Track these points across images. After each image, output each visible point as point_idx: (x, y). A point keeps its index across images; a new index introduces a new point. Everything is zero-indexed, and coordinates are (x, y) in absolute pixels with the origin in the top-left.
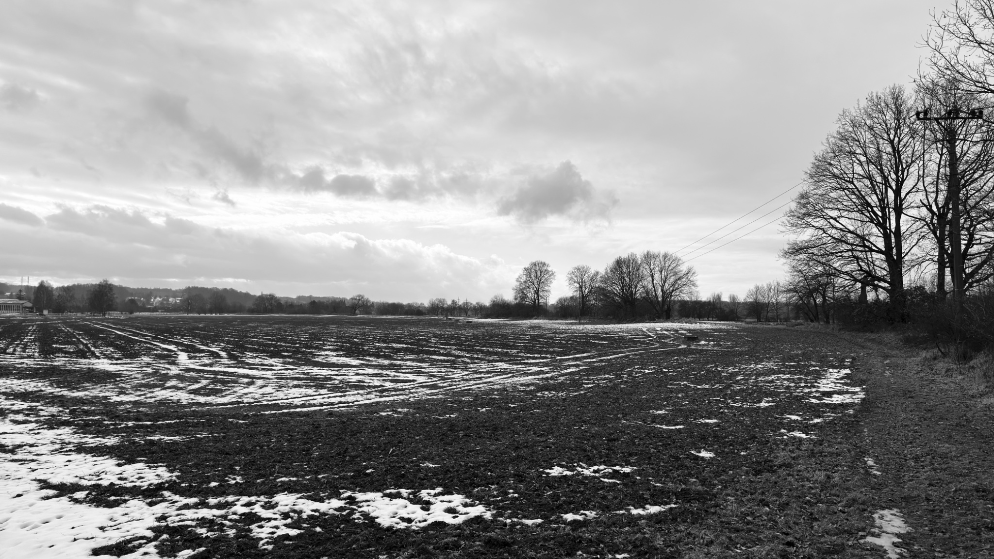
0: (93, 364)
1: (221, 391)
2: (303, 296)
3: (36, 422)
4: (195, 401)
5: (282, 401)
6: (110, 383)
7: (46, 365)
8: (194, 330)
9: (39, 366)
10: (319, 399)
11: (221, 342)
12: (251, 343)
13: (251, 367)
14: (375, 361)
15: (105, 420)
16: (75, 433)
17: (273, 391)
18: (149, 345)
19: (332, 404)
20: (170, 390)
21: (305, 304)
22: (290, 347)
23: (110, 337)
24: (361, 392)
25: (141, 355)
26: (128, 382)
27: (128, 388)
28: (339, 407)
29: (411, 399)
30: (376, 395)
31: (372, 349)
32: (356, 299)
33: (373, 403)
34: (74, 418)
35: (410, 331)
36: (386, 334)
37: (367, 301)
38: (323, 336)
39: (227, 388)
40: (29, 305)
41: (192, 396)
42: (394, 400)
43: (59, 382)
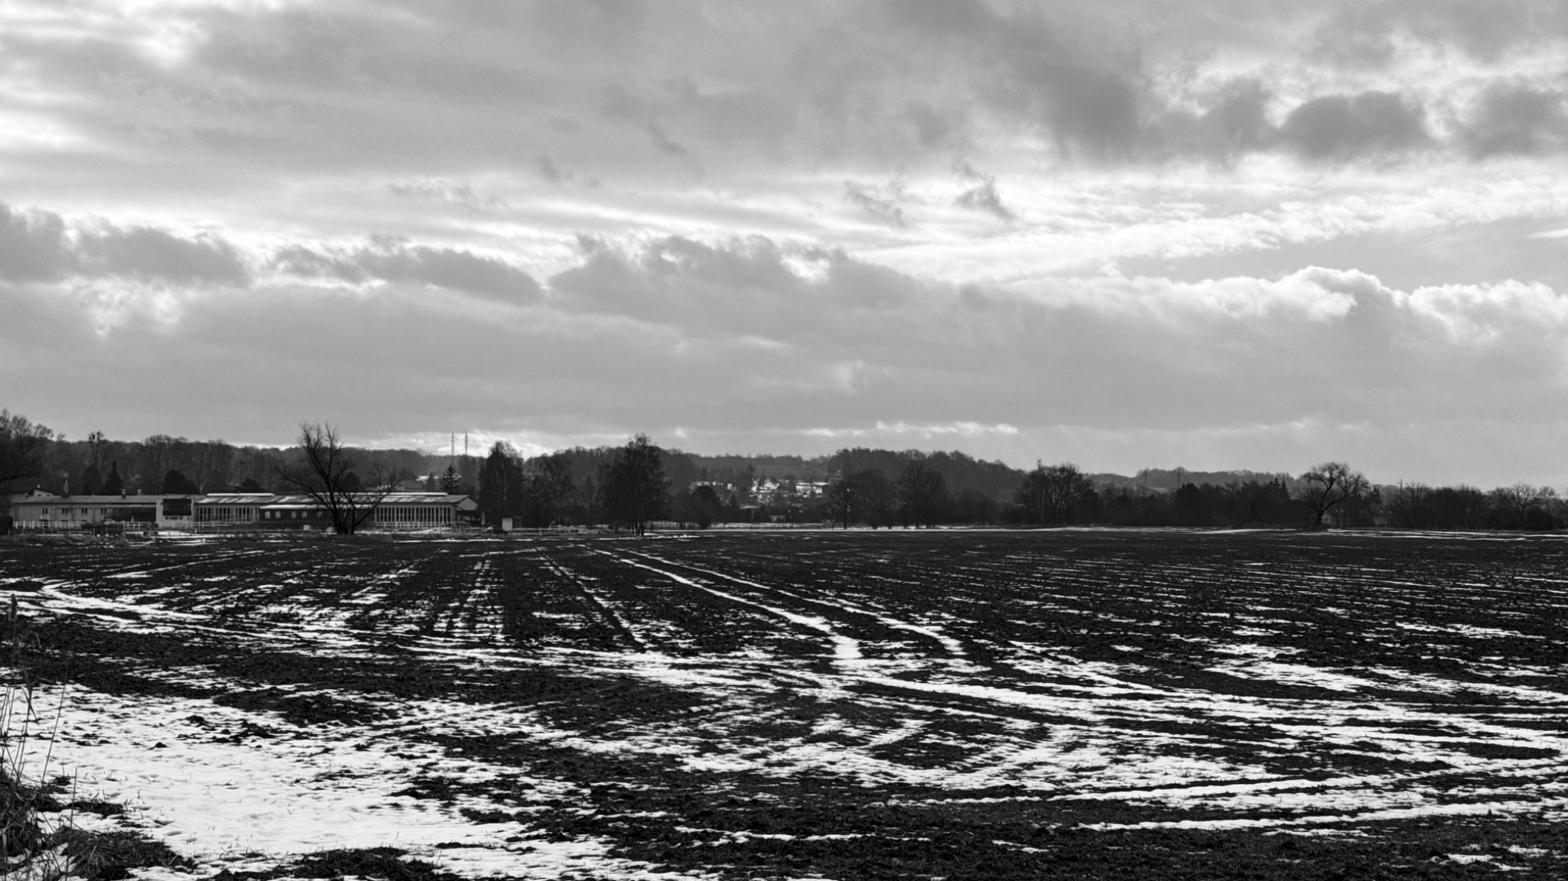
0: (630, 666)
1: (960, 754)
2: (1156, 471)
3: (521, 818)
4: (895, 780)
5: (1136, 794)
6: (676, 718)
7: (524, 665)
8: (866, 572)
9: (508, 669)
10: (1244, 797)
11: (942, 610)
12: (1024, 614)
13: (1031, 683)
14: (1407, 681)
15: (679, 824)
16: (612, 854)
17: (1104, 761)
18: (758, 616)
19: (1287, 814)
20: (826, 745)
21: (1165, 495)
22: (1136, 629)
23: (661, 593)
24: (1375, 780)
25: (743, 644)
26: (719, 718)
27: (723, 736)
28: (1309, 826)
29: (1549, 815)
30: (1425, 795)
31: (1389, 641)
32: (1321, 478)
33: (1420, 819)
34: (606, 813)
35: (1514, 582)
36: (1429, 592)
37: (1359, 483)
38: (1228, 594)
39: (973, 745)
40: (470, 505)
41: (885, 765)
42: (1490, 815)
43: (559, 711)
